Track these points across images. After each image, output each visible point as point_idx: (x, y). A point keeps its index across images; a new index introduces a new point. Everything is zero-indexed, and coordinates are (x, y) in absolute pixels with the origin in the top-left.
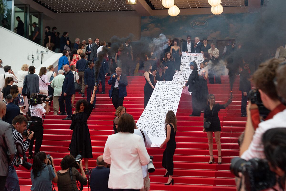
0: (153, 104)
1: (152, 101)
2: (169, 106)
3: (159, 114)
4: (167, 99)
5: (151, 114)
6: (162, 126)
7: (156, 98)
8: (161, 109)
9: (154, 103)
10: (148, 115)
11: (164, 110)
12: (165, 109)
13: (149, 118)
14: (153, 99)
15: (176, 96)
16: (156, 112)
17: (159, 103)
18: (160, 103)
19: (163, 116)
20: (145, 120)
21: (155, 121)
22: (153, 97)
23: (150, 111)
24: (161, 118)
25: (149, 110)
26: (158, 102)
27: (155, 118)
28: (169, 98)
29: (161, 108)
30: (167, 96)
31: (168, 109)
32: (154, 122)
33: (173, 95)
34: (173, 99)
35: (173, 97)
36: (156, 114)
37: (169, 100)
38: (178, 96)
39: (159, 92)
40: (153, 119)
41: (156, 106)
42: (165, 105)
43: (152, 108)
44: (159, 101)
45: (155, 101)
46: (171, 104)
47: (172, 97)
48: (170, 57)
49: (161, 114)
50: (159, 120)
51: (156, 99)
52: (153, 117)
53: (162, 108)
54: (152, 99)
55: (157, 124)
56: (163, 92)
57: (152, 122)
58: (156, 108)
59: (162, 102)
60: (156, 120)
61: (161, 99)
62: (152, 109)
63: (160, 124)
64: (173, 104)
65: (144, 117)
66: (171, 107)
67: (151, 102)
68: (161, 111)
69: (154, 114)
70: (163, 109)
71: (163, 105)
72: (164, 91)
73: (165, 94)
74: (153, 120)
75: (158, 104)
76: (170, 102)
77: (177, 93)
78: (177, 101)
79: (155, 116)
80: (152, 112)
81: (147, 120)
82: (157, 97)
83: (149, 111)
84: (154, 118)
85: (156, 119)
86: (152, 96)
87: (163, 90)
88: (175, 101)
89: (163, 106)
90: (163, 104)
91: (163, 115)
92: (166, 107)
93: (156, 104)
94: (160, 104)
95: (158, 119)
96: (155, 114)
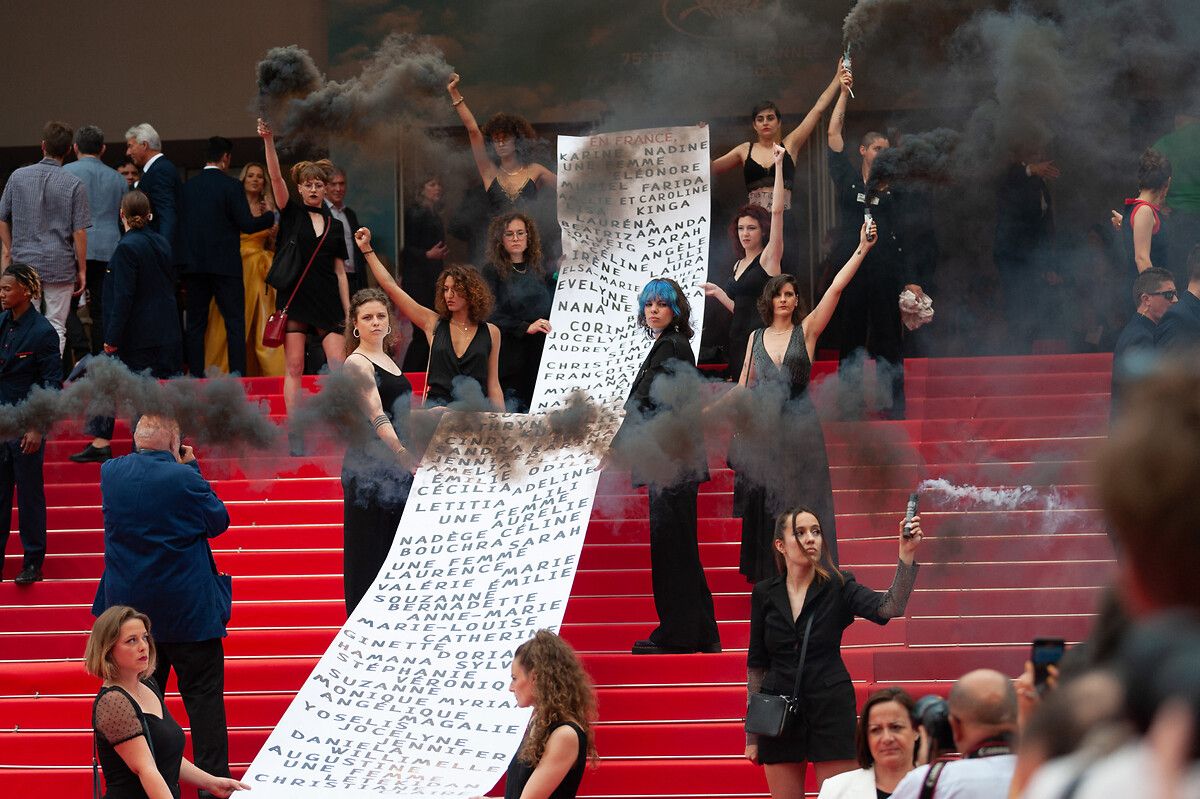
0: (402, 604)
1: (392, 583)
2: (510, 604)
3: (439, 664)
4: (496, 552)
5: (383, 663)
6: (452, 744)
7: (424, 559)
8: (453, 636)
9: (403, 594)
10: (361, 674)
11: (469, 634)
12: (480, 626)
13: (367, 693)
14: (405, 569)
15: (553, 530)
16: (417, 652)
17: (440, 592)
18: (449, 593)
19: (460, 679)
20: (334, 708)
21: (404, 708)
22: (400, 560)
23: (377, 651)
24: (445, 693)
25: (369, 642)
26: (431, 590)
27: (407, 694)
28: (505, 548)
29: (448, 624)
30: (493, 535)
31: (498, 624)
32: (395, 718)
33: (538, 522)
34: (534, 556)
35: (536, 540)
36: (416, 668)
37: (509, 563)
38: (567, 527)
39: (442, 511)
40: (395, 702)
41: (422, 614)
42: (482, 601)
43: (392, 626)
44: (444, 577)
45: (416, 583)
46: (523, 590)
47: (526, 534)
48: (523, 245)
49: (449, 665)
50: (432, 703)
51: (422, 568)
52: (390, 687)
53: (462, 625)
54: (393, 573)
55: (417, 730)
56: (468, 511)
57: (379, 717)
58: (421, 628)
59: (460, 585)
60: (412, 704)
61: (454, 565)
62: (387, 636)
63: (436, 731)
64: (532, 587)
65: (333, 682)
66: (519, 609)
67: (387, 594)
68: (452, 647)
69: (398, 666)
70: (464, 631)
71: (465, 603)
72: (476, 496)
73: (487, 518)
74: (389, 705)
75: (432, 602)
76: (511, 577)
77: (563, 507)
78: (562, 562)
79: (411, 676)
80: (386, 652)
81: (350, 711)
82: (429, 550)
83: (367, 650)
84: (397, 694)
85: (416, 696)
86: (396, 547)
87: (471, 496)
88: (550, 568)
89: (465, 609)
90: (467, 592)
91: (464, 671)
92: (487, 610)
93: (418, 603)
94: (449, 598)
95: (424, 695)
96: (407, 666)
